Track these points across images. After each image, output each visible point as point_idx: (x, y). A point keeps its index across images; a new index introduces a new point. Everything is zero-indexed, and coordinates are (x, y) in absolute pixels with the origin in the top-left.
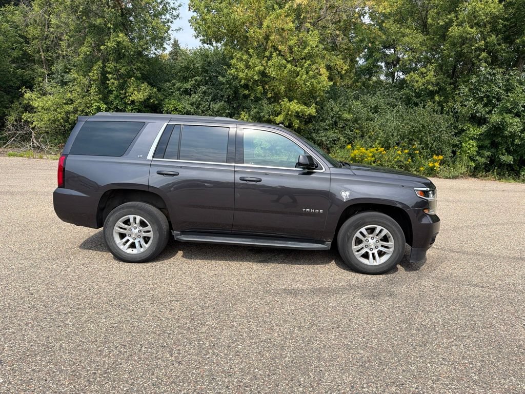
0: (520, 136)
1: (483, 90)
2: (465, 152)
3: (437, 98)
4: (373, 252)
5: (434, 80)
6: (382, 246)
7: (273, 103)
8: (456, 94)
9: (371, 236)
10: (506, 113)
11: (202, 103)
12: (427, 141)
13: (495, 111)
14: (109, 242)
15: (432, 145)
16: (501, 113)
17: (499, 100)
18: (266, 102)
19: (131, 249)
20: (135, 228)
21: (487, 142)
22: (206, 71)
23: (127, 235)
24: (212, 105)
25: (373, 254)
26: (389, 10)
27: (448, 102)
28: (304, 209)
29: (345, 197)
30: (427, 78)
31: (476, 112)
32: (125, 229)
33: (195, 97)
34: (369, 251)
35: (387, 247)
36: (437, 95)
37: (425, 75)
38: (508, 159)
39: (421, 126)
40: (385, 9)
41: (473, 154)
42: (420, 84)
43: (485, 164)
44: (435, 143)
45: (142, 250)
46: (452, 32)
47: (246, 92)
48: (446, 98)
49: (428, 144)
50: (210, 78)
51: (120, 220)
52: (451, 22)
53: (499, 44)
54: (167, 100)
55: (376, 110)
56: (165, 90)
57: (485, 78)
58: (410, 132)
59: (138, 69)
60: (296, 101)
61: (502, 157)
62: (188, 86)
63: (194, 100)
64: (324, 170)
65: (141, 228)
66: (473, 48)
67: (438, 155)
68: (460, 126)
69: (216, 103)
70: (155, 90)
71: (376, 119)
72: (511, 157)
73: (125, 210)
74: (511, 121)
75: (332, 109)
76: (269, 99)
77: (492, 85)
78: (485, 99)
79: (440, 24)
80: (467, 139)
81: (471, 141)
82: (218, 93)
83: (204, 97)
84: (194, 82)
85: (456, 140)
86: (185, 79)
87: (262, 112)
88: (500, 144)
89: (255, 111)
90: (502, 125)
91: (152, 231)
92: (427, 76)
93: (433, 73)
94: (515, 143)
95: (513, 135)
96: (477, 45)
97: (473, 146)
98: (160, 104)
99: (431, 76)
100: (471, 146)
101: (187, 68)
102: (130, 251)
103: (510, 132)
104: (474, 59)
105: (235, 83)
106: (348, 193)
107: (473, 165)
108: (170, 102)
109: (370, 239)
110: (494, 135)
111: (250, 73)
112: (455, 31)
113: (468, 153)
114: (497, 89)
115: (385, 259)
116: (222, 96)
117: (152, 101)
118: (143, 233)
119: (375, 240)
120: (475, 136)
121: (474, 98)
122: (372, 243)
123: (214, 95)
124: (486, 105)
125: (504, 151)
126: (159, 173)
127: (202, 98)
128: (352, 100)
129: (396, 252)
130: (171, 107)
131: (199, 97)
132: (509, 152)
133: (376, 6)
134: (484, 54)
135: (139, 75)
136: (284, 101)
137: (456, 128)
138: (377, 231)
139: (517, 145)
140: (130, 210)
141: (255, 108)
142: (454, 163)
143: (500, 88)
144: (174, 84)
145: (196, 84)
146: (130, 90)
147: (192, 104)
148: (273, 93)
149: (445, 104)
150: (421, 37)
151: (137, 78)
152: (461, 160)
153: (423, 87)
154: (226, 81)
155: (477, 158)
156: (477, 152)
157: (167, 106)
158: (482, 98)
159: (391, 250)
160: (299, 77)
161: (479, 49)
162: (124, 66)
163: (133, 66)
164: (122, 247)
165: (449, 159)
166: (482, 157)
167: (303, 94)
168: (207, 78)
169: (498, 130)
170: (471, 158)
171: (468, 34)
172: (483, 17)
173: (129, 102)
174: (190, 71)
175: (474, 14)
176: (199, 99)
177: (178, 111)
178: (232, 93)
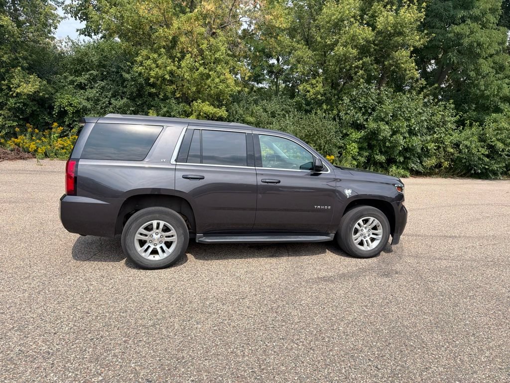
0: (389, 140)
1: (362, 101)
2: (349, 153)
3: (325, 107)
4: (366, 239)
5: (322, 91)
6: (373, 234)
7: (181, 102)
8: (340, 104)
9: (365, 226)
10: (380, 121)
11: (101, 99)
12: (321, 143)
13: (370, 119)
14: (130, 250)
15: (325, 147)
16: (375, 120)
17: (374, 110)
18: (173, 101)
19: (152, 256)
20: (157, 233)
21: (365, 145)
22: (104, 66)
23: (148, 241)
24: (113, 101)
25: (367, 241)
26: (284, 25)
27: (333, 110)
28: (316, 206)
29: (348, 195)
30: (317, 89)
31: (357, 120)
32: (146, 235)
33: (92, 93)
34: (363, 239)
35: (376, 234)
36: (324, 104)
37: (315, 86)
38: (382, 158)
39: (315, 130)
40: (282, 24)
41: (355, 155)
42: (311, 93)
43: (364, 162)
44: (327, 145)
45: (165, 255)
46: (338, 51)
47: (153, 90)
48: (332, 107)
49: (321, 146)
50: (108, 73)
51: (143, 226)
52: (337, 41)
53: (372, 64)
54: (58, 94)
55: (273, 115)
56: (54, 83)
57: (363, 91)
58: (306, 135)
59: (25, 58)
60: (207, 103)
61: (376, 156)
62: (82, 79)
63: (91, 95)
64: (329, 172)
65: (163, 234)
66: (353, 65)
67: (330, 155)
68: (344, 131)
69: (116, 100)
70: (45, 82)
71: (274, 123)
72: (383, 157)
73: (149, 216)
74: (383, 128)
75: (236, 112)
76: (177, 99)
77: (369, 97)
78: (363, 109)
79: (328, 43)
80: (351, 142)
81: (353, 143)
82: (119, 90)
83: (102, 93)
84: (87, 76)
85: (341, 143)
86: (78, 73)
87: (173, 111)
88: (374, 146)
89: (165, 110)
90: (377, 131)
91: (176, 235)
92: (317, 87)
93: (321, 84)
94: (387, 145)
95: (385, 140)
96: (356, 64)
97: (355, 147)
98: (50, 99)
99: (320, 88)
100: (353, 148)
101: (80, 61)
102: (151, 258)
103: (382, 136)
104: (353, 75)
105: (141, 80)
106: (350, 191)
107: (355, 163)
108: (62, 96)
109: (364, 229)
110: (370, 139)
111: (160, 72)
112: (340, 50)
113: (351, 153)
114: (372, 102)
115: (375, 244)
116: (123, 93)
117: (41, 94)
118: (166, 239)
119: (367, 230)
120: (356, 140)
121: (355, 108)
122: (365, 232)
123: (115, 92)
124: (364, 114)
125: (378, 152)
126: (185, 177)
127: (99, 94)
128: (253, 105)
129: (384, 239)
130: (65, 102)
131: (97, 92)
132: (381, 152)
133: (274, 21)
134: (361, 72)
135: (26, 65)
136: (197, 102)
137: (342, 133)
138: (370, 222)
139: (388, 147)
140: (155, 215)
141: (165, 107)
142: (341, 161)
143: (373, 100)
144: (66, 77)
145: (91, 78)
146: (16, 81)
147: (88, 99)
148: (181, 93)
149: (330, 112)
150: (310, 53)
151: (23, 68)
152: (347, 160)
153: (314, 96)
154: (131, 78)
155: (358, 158)
156: (358, 152)
157: (59, 100)
158: (361, 108)
159: (380, 236)
160: (209, 80)
161: (357, 67)
162: (6, 53)
163: (17, 55)
164: (143, 255)
165: (337, 159)
166: (362, 157)
167: (210, 95)
168: (105, 73)
169: (374, 134)
170: (354, 158)
171: (350, 54)
172: (361, 41)
173: (14, 95)
174: (84, 64)
175: (353, 38)
176: (98, 95)
177: (72, 107)
178: (135, 89)
